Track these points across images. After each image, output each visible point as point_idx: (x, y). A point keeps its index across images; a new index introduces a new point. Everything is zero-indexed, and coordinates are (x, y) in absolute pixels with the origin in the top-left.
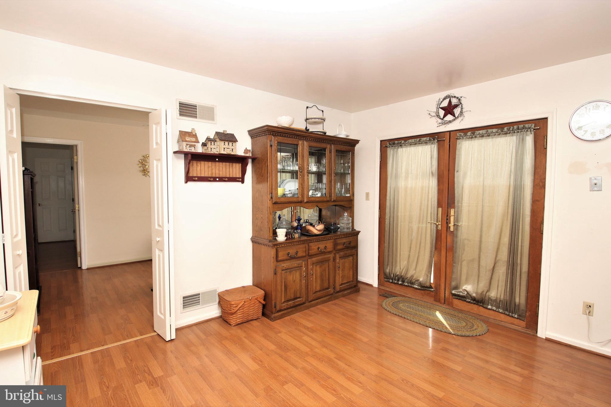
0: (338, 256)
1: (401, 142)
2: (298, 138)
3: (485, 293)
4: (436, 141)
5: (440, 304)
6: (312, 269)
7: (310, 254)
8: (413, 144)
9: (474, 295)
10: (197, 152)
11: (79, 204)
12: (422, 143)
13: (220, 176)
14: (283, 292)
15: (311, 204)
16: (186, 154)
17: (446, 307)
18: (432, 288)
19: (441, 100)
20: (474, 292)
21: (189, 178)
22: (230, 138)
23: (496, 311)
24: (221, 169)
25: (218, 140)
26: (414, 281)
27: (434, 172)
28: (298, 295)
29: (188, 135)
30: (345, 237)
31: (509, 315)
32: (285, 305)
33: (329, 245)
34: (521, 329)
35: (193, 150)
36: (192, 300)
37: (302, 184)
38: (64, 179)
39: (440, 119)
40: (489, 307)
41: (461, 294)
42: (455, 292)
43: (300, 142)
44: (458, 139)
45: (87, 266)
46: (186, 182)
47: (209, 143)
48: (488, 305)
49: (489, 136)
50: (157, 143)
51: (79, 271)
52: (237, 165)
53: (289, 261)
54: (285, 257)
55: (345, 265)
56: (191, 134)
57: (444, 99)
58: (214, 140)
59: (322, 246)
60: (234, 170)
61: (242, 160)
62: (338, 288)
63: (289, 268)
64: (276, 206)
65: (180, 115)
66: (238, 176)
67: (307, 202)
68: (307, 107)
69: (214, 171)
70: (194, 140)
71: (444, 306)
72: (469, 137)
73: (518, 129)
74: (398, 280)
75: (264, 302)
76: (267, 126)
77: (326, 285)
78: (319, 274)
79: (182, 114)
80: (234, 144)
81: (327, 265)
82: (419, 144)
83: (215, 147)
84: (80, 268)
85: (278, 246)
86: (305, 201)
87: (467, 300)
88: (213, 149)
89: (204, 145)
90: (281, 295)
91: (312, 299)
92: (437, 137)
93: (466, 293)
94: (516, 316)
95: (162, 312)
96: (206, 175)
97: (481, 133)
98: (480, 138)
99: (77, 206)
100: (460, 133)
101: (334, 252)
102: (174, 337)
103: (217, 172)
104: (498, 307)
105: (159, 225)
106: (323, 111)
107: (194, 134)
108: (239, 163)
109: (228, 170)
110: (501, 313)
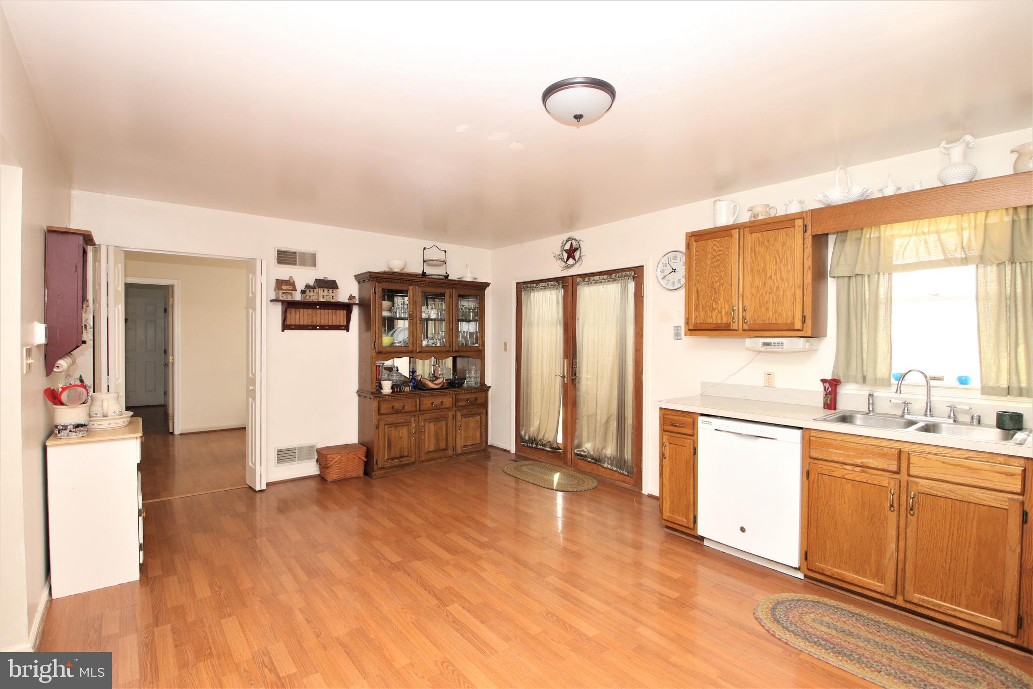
0: (459, 414)
1: (533, 286)
2: (408, 283)
3: (600, 450)
4: (561, 286)
5: (568, 467)
6: (424, 426)
7: (421, 409)
8: (543, 289)
9: (593, 453)
10: (293, 300)
11: (173, 355)
12: (550, 288)
13: (322, 324)
14: (387, 448)
15: (425, 354)
16: (283, 302)
18: (561, 449)
19: (565, 242)
20: (592, 450)
21: (286, 327)
22: (331, 285)
24: (322, 316)
25: (317, 287)
26: (545, 442)
27: (560, 318)
28: (406, 454)
29: (284, 283)
30: (469, 393)
31: (621, 473)
32: (388, 464)
33: (447, 401)
34: (631, 487)
35: (289, 298)
36: (288, 455)
37: (413, 333)
38: (154, 324)
39: (564, 262)
40: (605, 465)
41: (582, 453)
42: (577, 451)
43: (411, 288)
44: (579, 284)
45: (181, 431)
46: (283, 331)
47: (308, 291)
48: (605, 463)
49: (601, 282)
50: (252, 292)
51: (171, 437)
52: (342, 312)
53: (394, 415)
54: (389, 411)
55: (469, 425)
56: (289, 282)
57: (567, 241)
58: (313, 288)
59: (437, 401)
60: (338, 318)
61: (347, 308)
62: (459, 451)
63: (393, 423)
64: (381, 356)
65: (279, 263)
66: (342, 324)
67: (420, 352)
68: (425, 249)
69: (314, 319)
70: (291, 288)
71: (571, 469)
72: (587, 283)
73: (622, 277)
74: (532, 443)
75: (365, 460)
76: (369, 272)
77: (443, 445)
78: (433, 432)
79: (280, 261)
80: (335, 291)
81: (444, 423)
82: (548, 288)
83: (315, 294)
84: (171, 433)
85: (381, 399)
86: (418, 351)
87: (588, 459)
88: (311, 297)
89: (303, 292)
90: (384, 451)
91: (423, 459)
92: (561, 281)
93: (587, 452)
94: (626, 474)
95: (253, 462)
96: (306, 323)
97: (595, 279)
98: (595, 285)
99: (171, 358)
100: (580, 278)
101: (455, 409)
102: (264, 487)
103: (318, 319)
104: (612, 465)
105: (252, 374)
106: (445, 252)
107: (292, 282)
108: (344, 310)
109: (330, 317)
110: (615, 471)
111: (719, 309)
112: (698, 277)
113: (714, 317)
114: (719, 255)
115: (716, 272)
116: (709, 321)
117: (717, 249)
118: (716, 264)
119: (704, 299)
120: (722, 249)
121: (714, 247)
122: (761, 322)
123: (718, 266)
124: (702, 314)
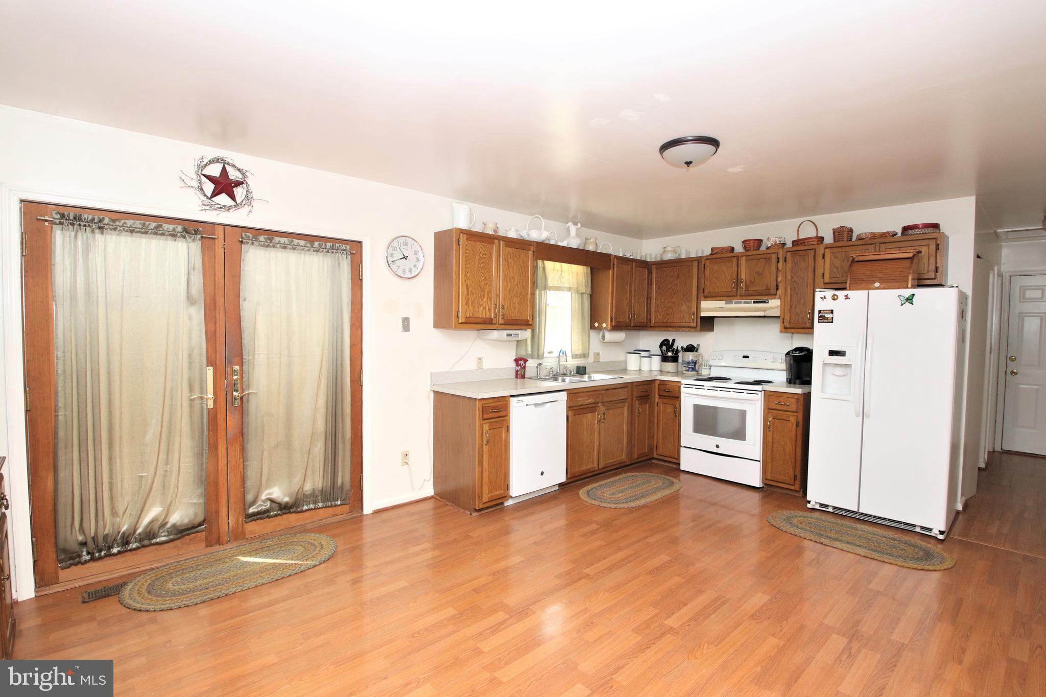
1: (103, 221)
3: (301, 490)
4: (199, 237)
5: (221, 546)
8: (138, 232)
9: (287, 499)
12: (163, 234)
17: (235, 545)
20: (285, 496)
23: (315, 509)
26: (158, 528)
27: (195, 297)
31: (331, 506)
34: (347, 516)
39: (205, 196)
40: (305, 508)
41: (260, 509)
42: (252, 509)
44: (244, 244)
48: (303, 506)
49: (294, 249)
57: (212, 161)
72: (264, 244)
73: (333, 249)
82: (156, 234)
87: (272, 514)
92: (201, 229)
93: (269, 503)
94: (339, 503)
97: (282, 242)
98: (283, 250)
100: (248, 234)
104: (316, 502)
110: (322, 508)
111: (484, 305)
112: (468, 274)
113: (480, 312)
114: (484, 258)
115: (482, 273)
116: (476, 315)
117: (483, 252)
118: (482, 265)
119: (473, 295)
120: (486, 253)
121: (481, 250)
122: (511, 318)
123: (484, 267)
124: (471, 308)
